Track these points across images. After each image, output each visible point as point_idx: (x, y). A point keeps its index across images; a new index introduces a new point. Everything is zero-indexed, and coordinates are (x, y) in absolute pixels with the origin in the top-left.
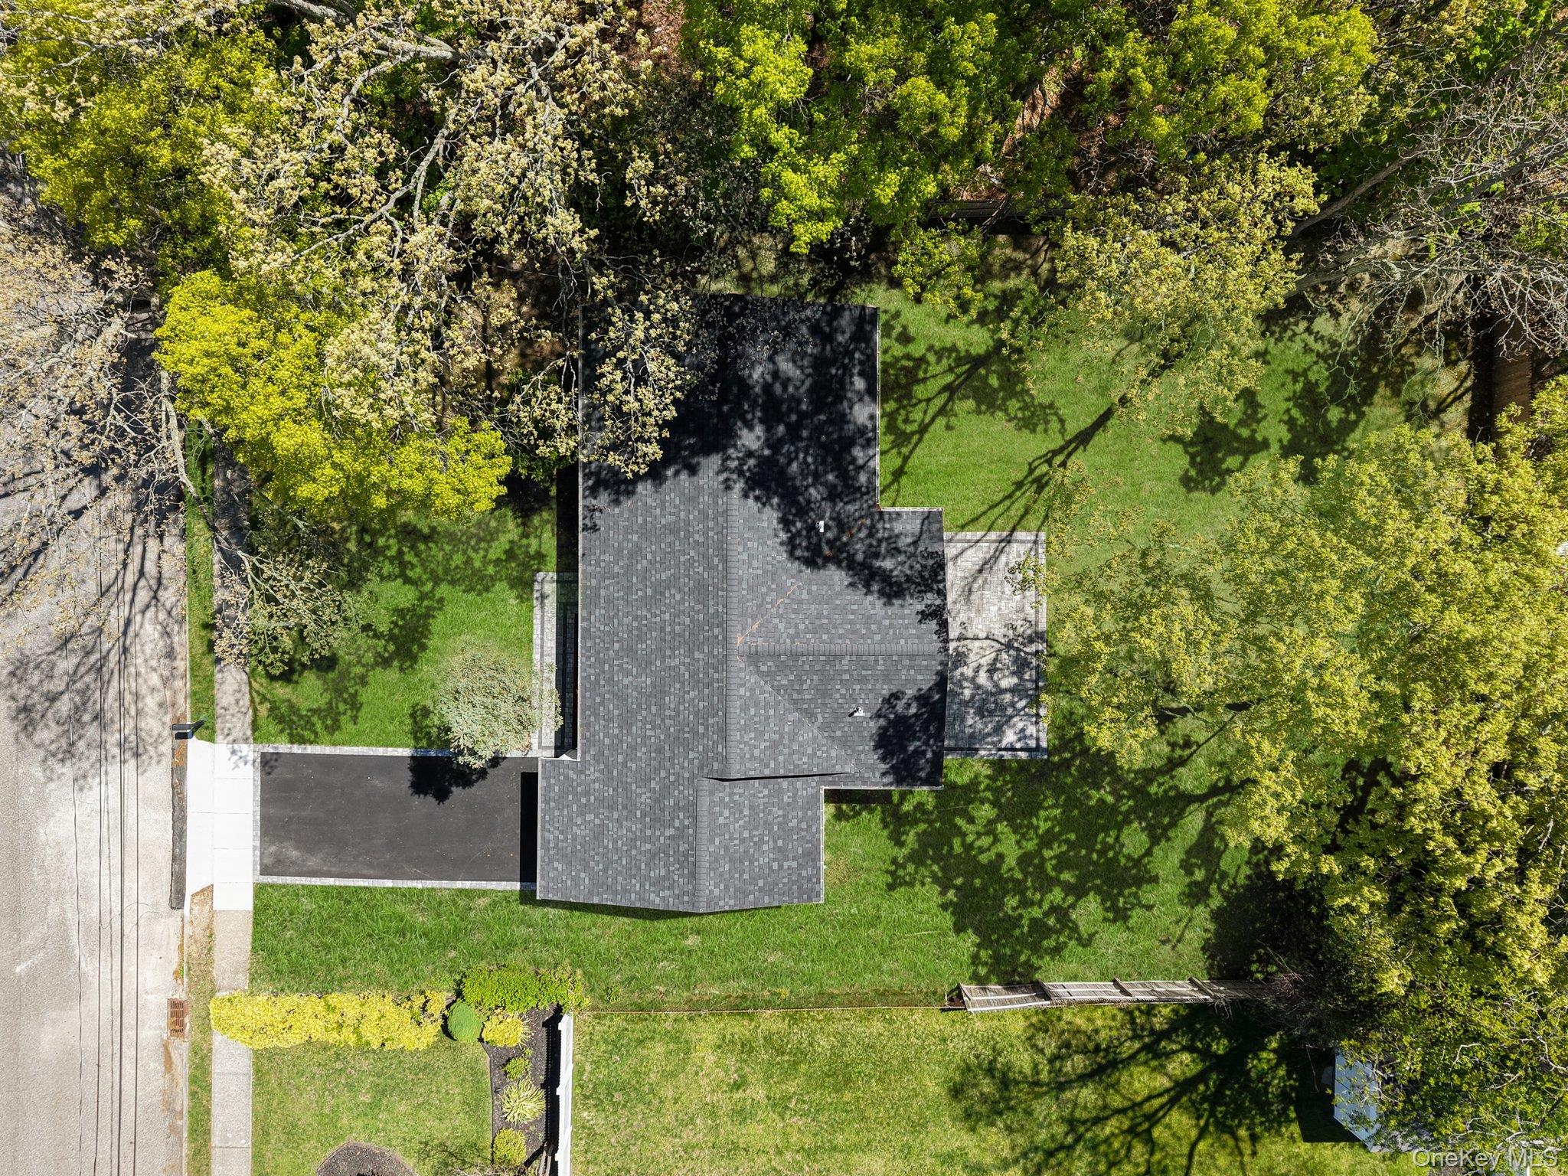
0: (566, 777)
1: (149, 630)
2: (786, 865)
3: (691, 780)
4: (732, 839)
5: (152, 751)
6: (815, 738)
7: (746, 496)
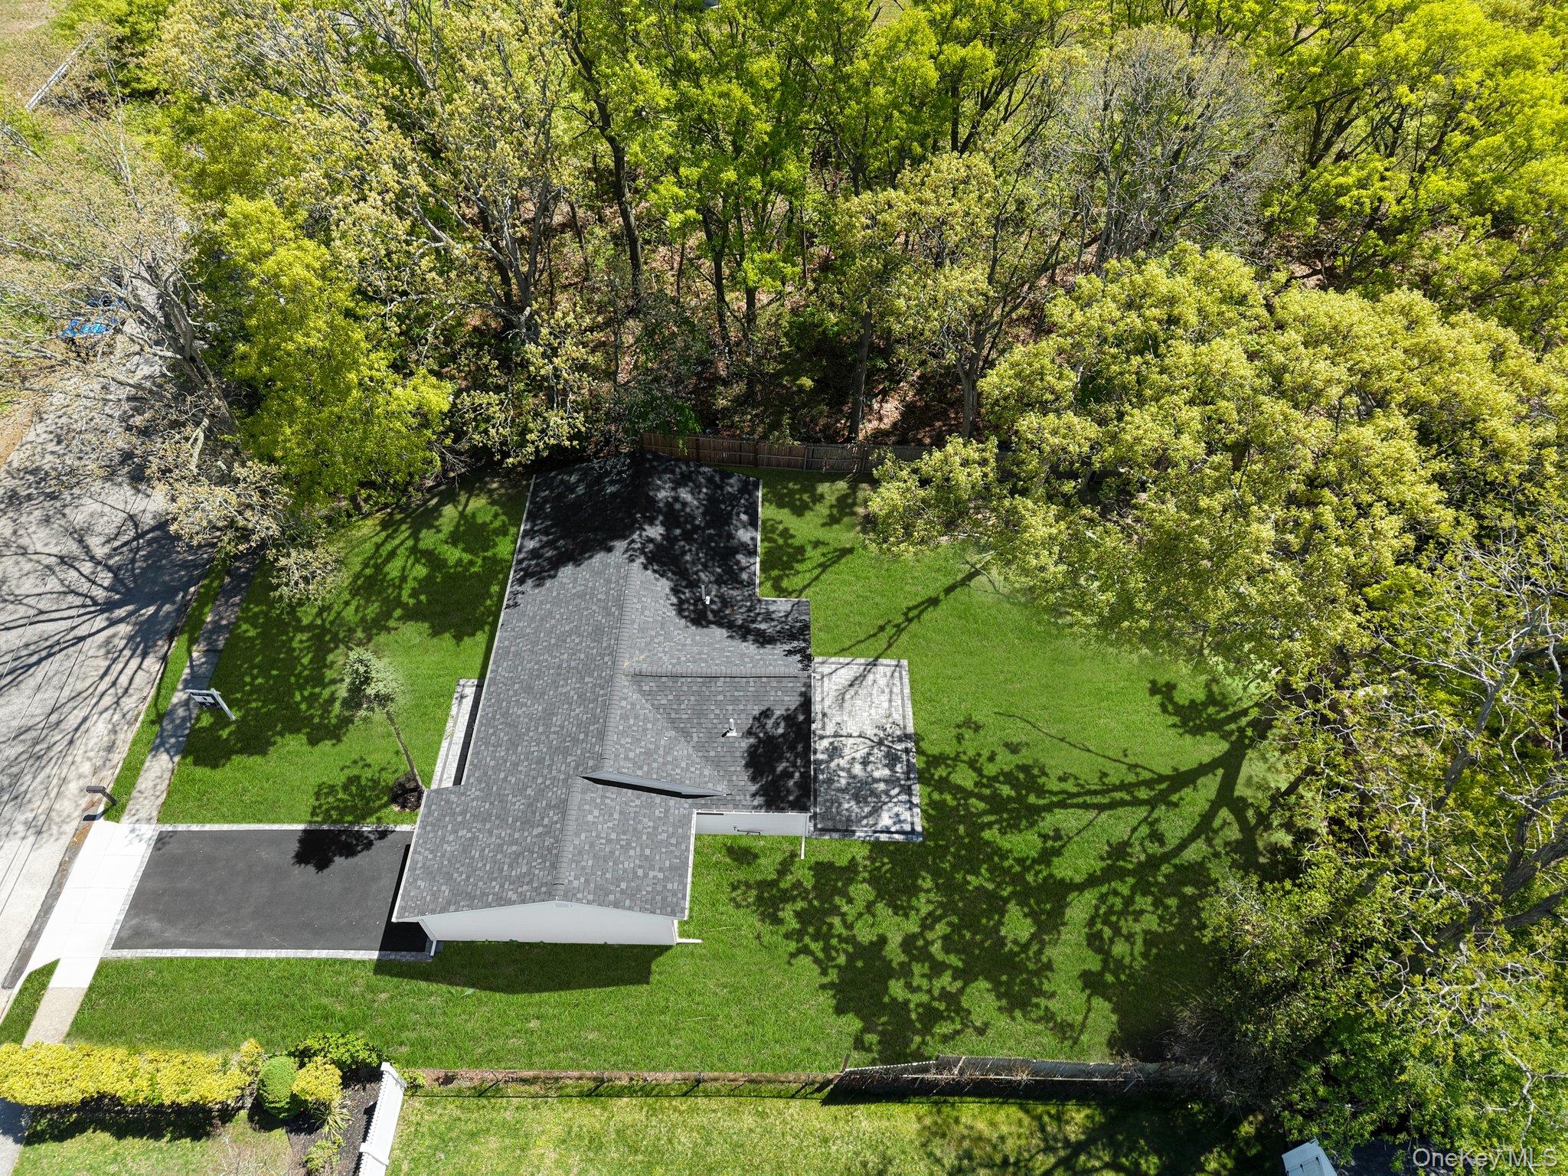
0: (448, 801)
1: (99, 728)
2: (651, 874)
3: (566, 780)
4: (598, 837)
5: (55, 828)
6: (689, 756)
7: (646, 568)
